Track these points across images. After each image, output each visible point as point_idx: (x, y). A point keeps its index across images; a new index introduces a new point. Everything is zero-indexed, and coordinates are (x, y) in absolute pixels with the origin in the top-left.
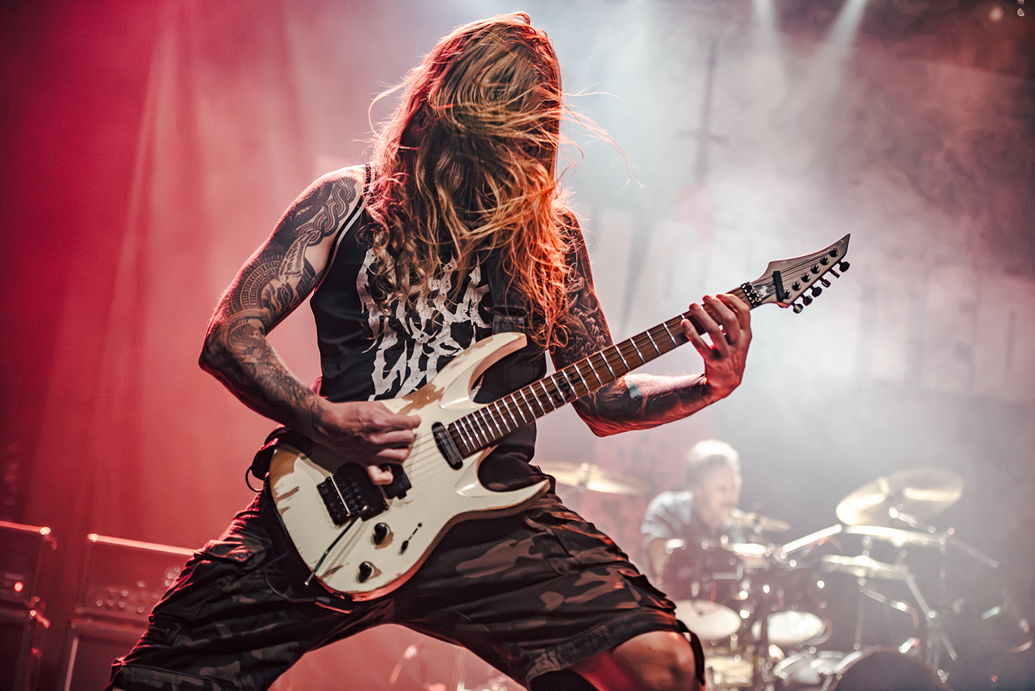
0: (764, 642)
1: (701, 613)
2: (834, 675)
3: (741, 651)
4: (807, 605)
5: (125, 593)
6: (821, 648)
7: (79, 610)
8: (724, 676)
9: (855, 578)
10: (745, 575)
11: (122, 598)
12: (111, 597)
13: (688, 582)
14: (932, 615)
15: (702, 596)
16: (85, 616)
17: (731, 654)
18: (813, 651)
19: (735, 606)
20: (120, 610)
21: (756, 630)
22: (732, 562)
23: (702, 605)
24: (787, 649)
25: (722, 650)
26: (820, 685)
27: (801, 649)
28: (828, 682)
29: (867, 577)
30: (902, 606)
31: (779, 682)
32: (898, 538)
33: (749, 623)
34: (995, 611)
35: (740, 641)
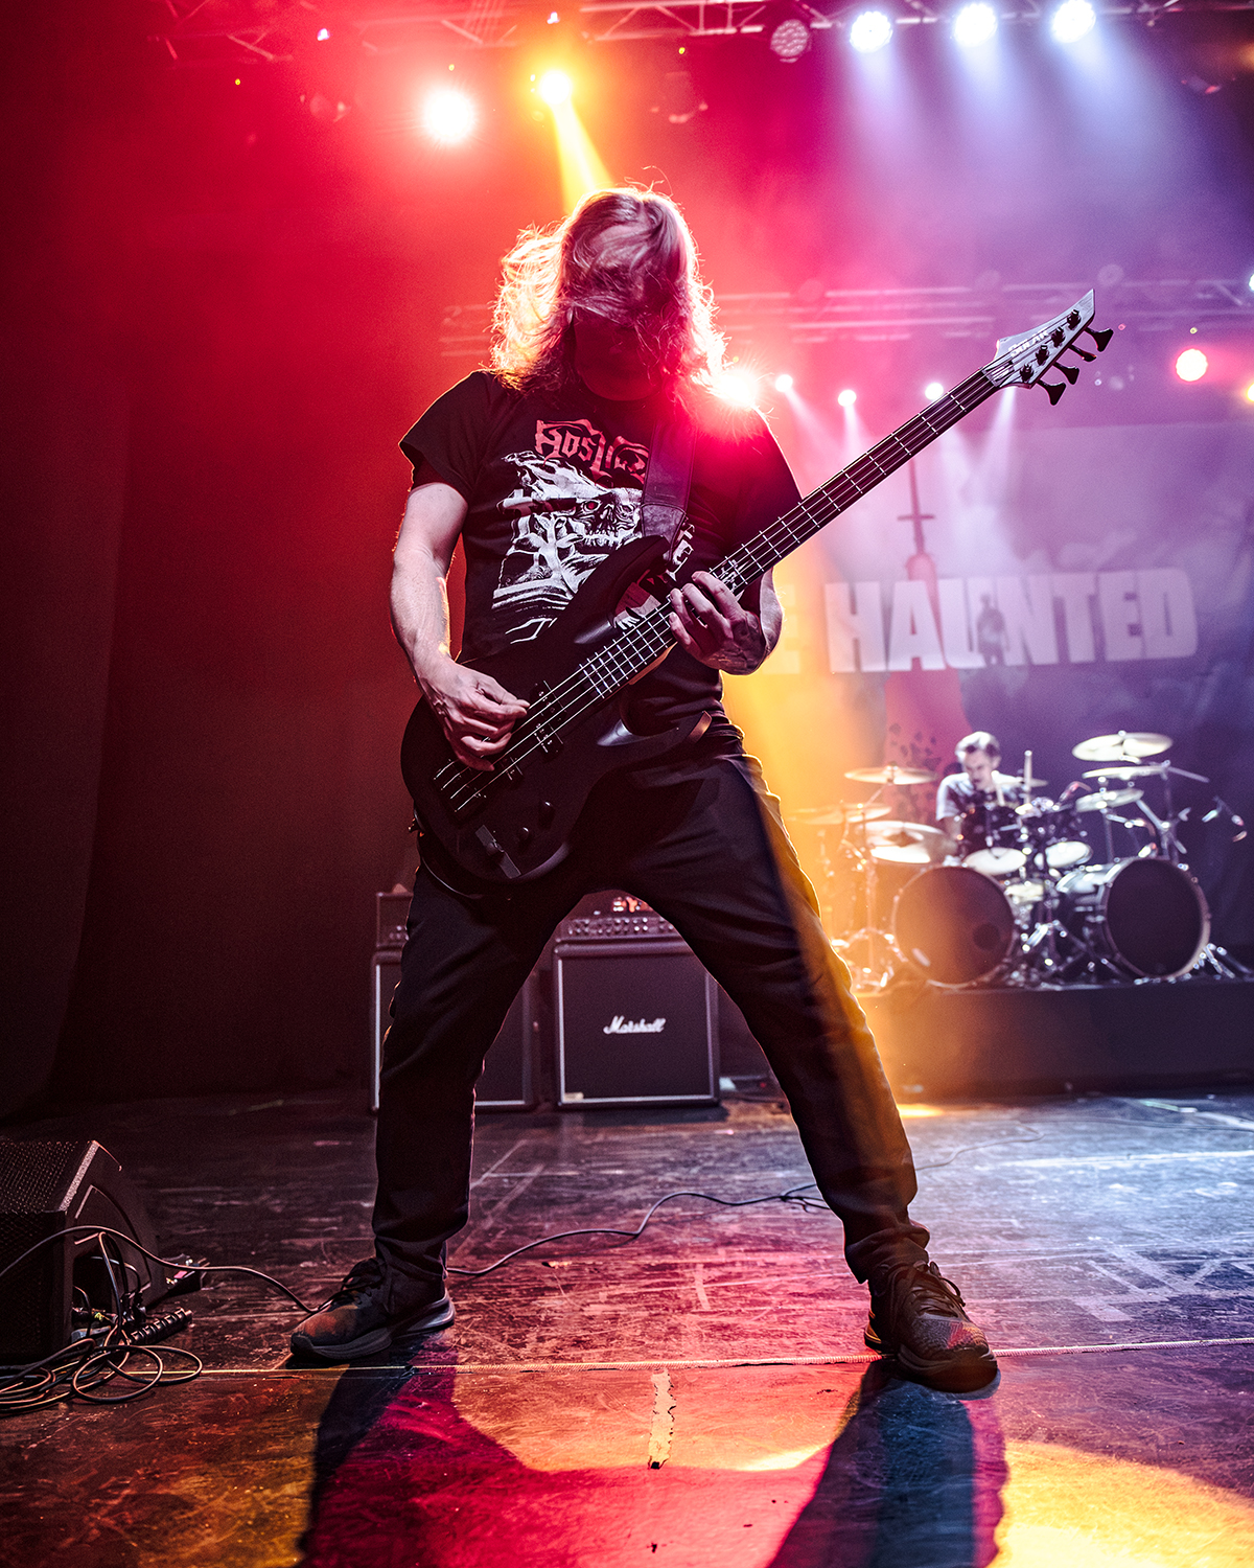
0: (1047, 867)
1: (997, 858)
2: (1105, 885)
3: (1030, 877)
4: (1073, 836)
5: (587, 921)
6: (1089, 864)
7: (558, 940)
9: (1098, 812)
10: (1023, 824)
11: (586, 926)
12: (577, 926)
13: (983, 836)
14: (1164, 826)
16: (563, 943)
17: (1023, 882)
18: (1082, 868)
19: (1019, 847)
20: (586, 934)
21: (1039, 860)
23: (998, 851)
24: (1062, 871)
25: (1016, 880)
26: (1095, 893)
27: (1073, 868)
28: (1102, 891)
29: (1108, 807)
30: (1140, 823)
31: (1062, 896)
32: (1125, 774)
33: (1032, 857)
34: (1213, 814)
35: (1028, 871)
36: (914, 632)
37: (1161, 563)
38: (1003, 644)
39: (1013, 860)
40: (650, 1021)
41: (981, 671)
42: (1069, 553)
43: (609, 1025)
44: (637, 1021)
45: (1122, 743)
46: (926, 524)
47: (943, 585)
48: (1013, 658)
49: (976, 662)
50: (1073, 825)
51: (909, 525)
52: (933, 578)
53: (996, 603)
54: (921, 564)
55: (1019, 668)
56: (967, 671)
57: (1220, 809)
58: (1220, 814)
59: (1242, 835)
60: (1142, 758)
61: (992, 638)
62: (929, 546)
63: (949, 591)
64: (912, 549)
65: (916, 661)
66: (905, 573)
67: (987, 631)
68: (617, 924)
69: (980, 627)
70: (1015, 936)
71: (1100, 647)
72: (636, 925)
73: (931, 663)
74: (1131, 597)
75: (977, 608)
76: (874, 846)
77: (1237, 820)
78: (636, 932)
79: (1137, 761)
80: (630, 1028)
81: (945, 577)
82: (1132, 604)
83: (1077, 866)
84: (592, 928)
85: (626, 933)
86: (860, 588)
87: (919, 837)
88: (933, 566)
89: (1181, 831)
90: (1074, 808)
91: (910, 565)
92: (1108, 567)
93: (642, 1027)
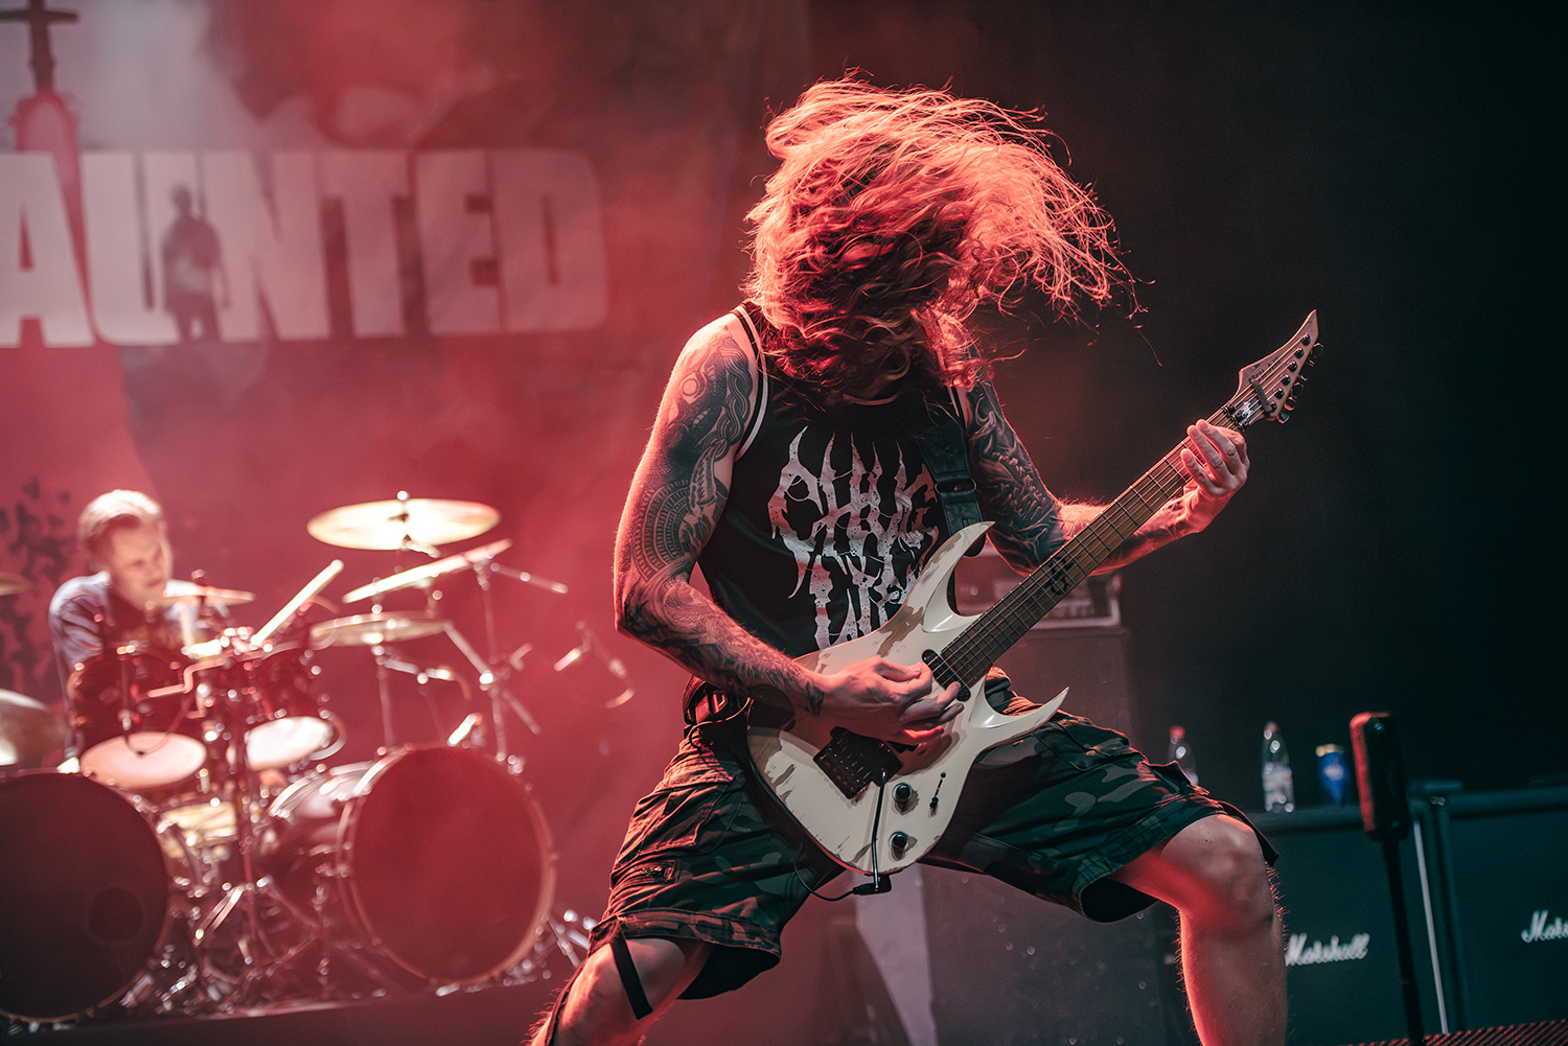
1: (141, 753)
2: (354, 800)
3: (220, 790)
4: (303, 707)
6: (332, 762)
8: (201, 832)
9: (368, 648)
10: (197, 679)
14: (486, 678)
17: (202, 799)
18: (321, 768)
21: (231, 756)
22: (174, 666)
23: (142, 740)
25: (188, 797)
26: (337, 818)
27: (305, 770)
28: (347, 811)
29: (383, 644)
30: (443, 674)
31: (278, 824)
32: (418, 577)
33: (219, 746)
34: (573, 656)
35: (213, 778)
36: (26, 261)
38: (218, 291)
39: (180, 756)
41: (169, 349)
45: (404, 517)
46: (56, 30)
47: (90, 162)
48: (239, 325)
49: (157, 330)
50: (299, 682)
51: (22, 30)
52: (71, 148)
53: (203, 204)
54: (46, 115)
55: (250, 346)
56: (140, 350)
57: (586, 647)
58: (584, 656)
59: (626, 697)
60: (440, 547)
61: (190, 277)
62: (62, 81)
63: (105, 174)
64: (27, 86)
65: (31, 326)
66: (10, 135)
67: (183, 266)
69: (170, 255)
70: (174, 911)
71: (415, 306)
73: (66, 331)
74: (479, 204)
75: (163, 217)
77: (617, 667)
79: (432, 553)
81: (95, 147)
82: (483, 222)
83: (312, 765)
88: (71, 123)
89: (512, 682)
90: (306, 642)
91: (22, 115)
92: (430, 142)
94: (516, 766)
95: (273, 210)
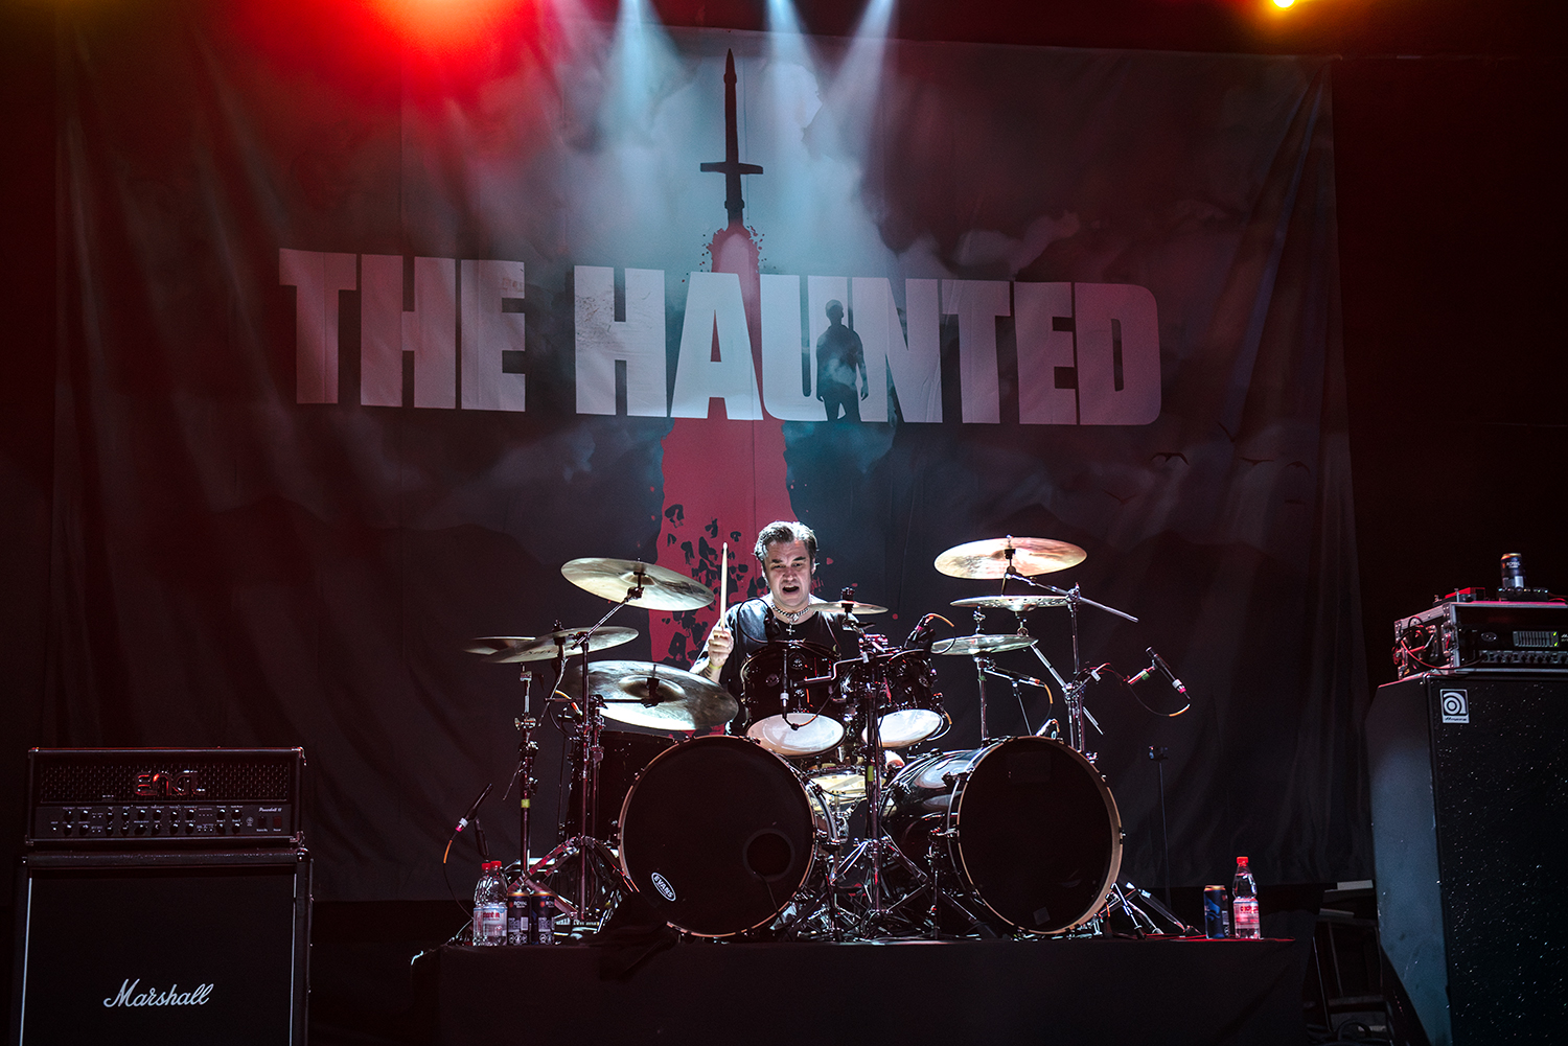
1: (795, 727)
2: (963, 776)
3: (851, 762)
4: (920, 699)
5: (86, 811)
6: (944, 745)
7: (31, 843)
8: (836, 794)
9: (971, 657)
11: (84, 817)
12: (68, 819)
14: (1066, 687)
15: (793, 706)
16: (39, 847)
17: (839, 769)
18: (934, 750)
19: (836, 713)
20: (83, 832)
21: (866, 735)
23: (794, 717)
24: (905, 753)
25: (828, 766)
26: (948, 790)
27: (921, 749)
28: (956, 787)
29: (984, 655)
30: (1032, 681)
31: (898, 793)
32: (1017, 603)
33: (857, 725)
34: (1140, 673)
35: (848, 753)
36: (716, 356)
37: (1114, 275)
38: (859, 385)
40: (188, 987)
41: (820, 427)
42: (972, 246)
43: (114, 994)
44: (163, 988)
45: (1010, 553)
46: (746, 180)
47: (767, 282)
48: (873, 410)
49: (814, 412)
50: (922, 680)
51: (720, 179)
52: (754, 271)
53: (851, 317)
54: (735, 244)
55: (881, 427)
56: (798, 426)
57: (1154, 665)
58: (1154, 674)
59: (1184, 709)
60: (1040, 579)
61: (837, 372)
62: (749, 218)
63: (777, 292)
64: (722, 220)
65: (717, 405)
66: (708, 258)
67: (834, 363)
68: (141, 817)
69: (823, 355)
70: (815, 854)
71: (1009, 403)
72: (174, 818)
73: (743, 410)
74: (1063, 324)
75: (820, 325)
76: (602, 702)
77: (1179, 685)
78: (174, 831)
79: (1031, 583)
80: (148, 999)
81: (773, 270)
82: (1066, 338)
83: (929, 747)
84: (96, 822)
85: (155, 832)
86: (632, 277)
87: (679, 690)
88: (754, 250)
89: (1092, 696)
90: (928, 653)
91: (718, 244)
92: (1027, 275)
93: (173, 998)
94: (1092, 758)
95: (904, 324)
